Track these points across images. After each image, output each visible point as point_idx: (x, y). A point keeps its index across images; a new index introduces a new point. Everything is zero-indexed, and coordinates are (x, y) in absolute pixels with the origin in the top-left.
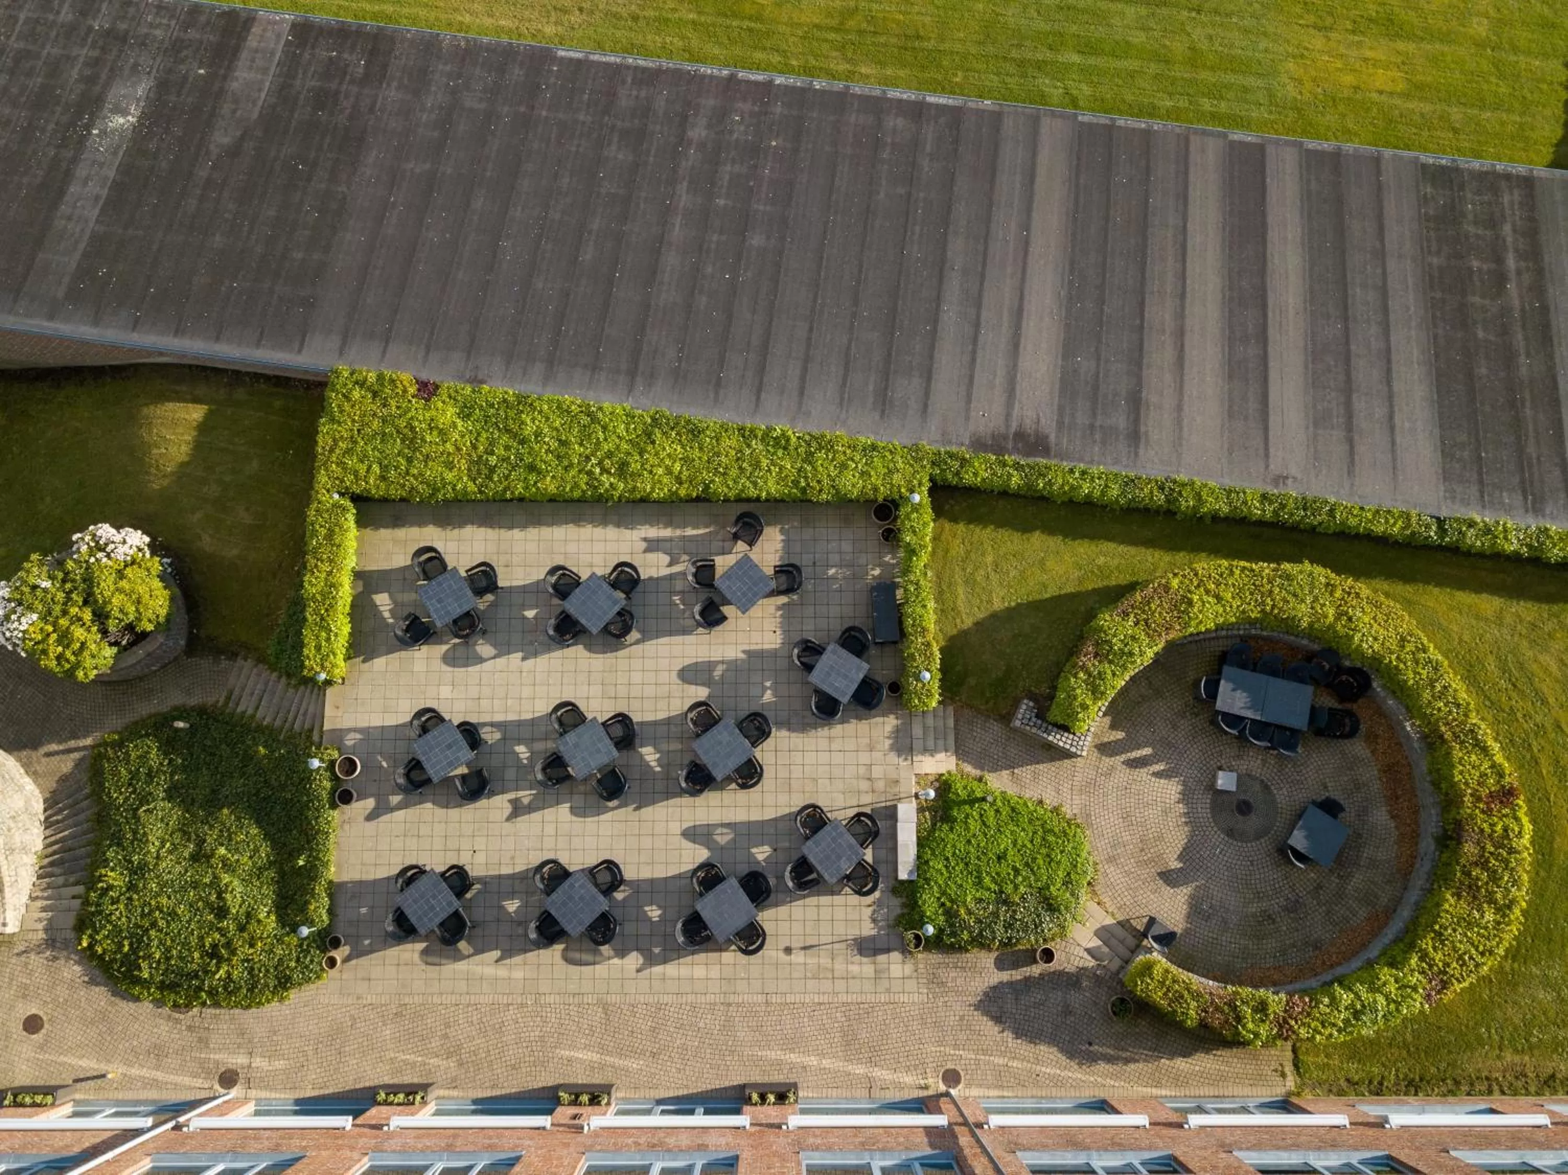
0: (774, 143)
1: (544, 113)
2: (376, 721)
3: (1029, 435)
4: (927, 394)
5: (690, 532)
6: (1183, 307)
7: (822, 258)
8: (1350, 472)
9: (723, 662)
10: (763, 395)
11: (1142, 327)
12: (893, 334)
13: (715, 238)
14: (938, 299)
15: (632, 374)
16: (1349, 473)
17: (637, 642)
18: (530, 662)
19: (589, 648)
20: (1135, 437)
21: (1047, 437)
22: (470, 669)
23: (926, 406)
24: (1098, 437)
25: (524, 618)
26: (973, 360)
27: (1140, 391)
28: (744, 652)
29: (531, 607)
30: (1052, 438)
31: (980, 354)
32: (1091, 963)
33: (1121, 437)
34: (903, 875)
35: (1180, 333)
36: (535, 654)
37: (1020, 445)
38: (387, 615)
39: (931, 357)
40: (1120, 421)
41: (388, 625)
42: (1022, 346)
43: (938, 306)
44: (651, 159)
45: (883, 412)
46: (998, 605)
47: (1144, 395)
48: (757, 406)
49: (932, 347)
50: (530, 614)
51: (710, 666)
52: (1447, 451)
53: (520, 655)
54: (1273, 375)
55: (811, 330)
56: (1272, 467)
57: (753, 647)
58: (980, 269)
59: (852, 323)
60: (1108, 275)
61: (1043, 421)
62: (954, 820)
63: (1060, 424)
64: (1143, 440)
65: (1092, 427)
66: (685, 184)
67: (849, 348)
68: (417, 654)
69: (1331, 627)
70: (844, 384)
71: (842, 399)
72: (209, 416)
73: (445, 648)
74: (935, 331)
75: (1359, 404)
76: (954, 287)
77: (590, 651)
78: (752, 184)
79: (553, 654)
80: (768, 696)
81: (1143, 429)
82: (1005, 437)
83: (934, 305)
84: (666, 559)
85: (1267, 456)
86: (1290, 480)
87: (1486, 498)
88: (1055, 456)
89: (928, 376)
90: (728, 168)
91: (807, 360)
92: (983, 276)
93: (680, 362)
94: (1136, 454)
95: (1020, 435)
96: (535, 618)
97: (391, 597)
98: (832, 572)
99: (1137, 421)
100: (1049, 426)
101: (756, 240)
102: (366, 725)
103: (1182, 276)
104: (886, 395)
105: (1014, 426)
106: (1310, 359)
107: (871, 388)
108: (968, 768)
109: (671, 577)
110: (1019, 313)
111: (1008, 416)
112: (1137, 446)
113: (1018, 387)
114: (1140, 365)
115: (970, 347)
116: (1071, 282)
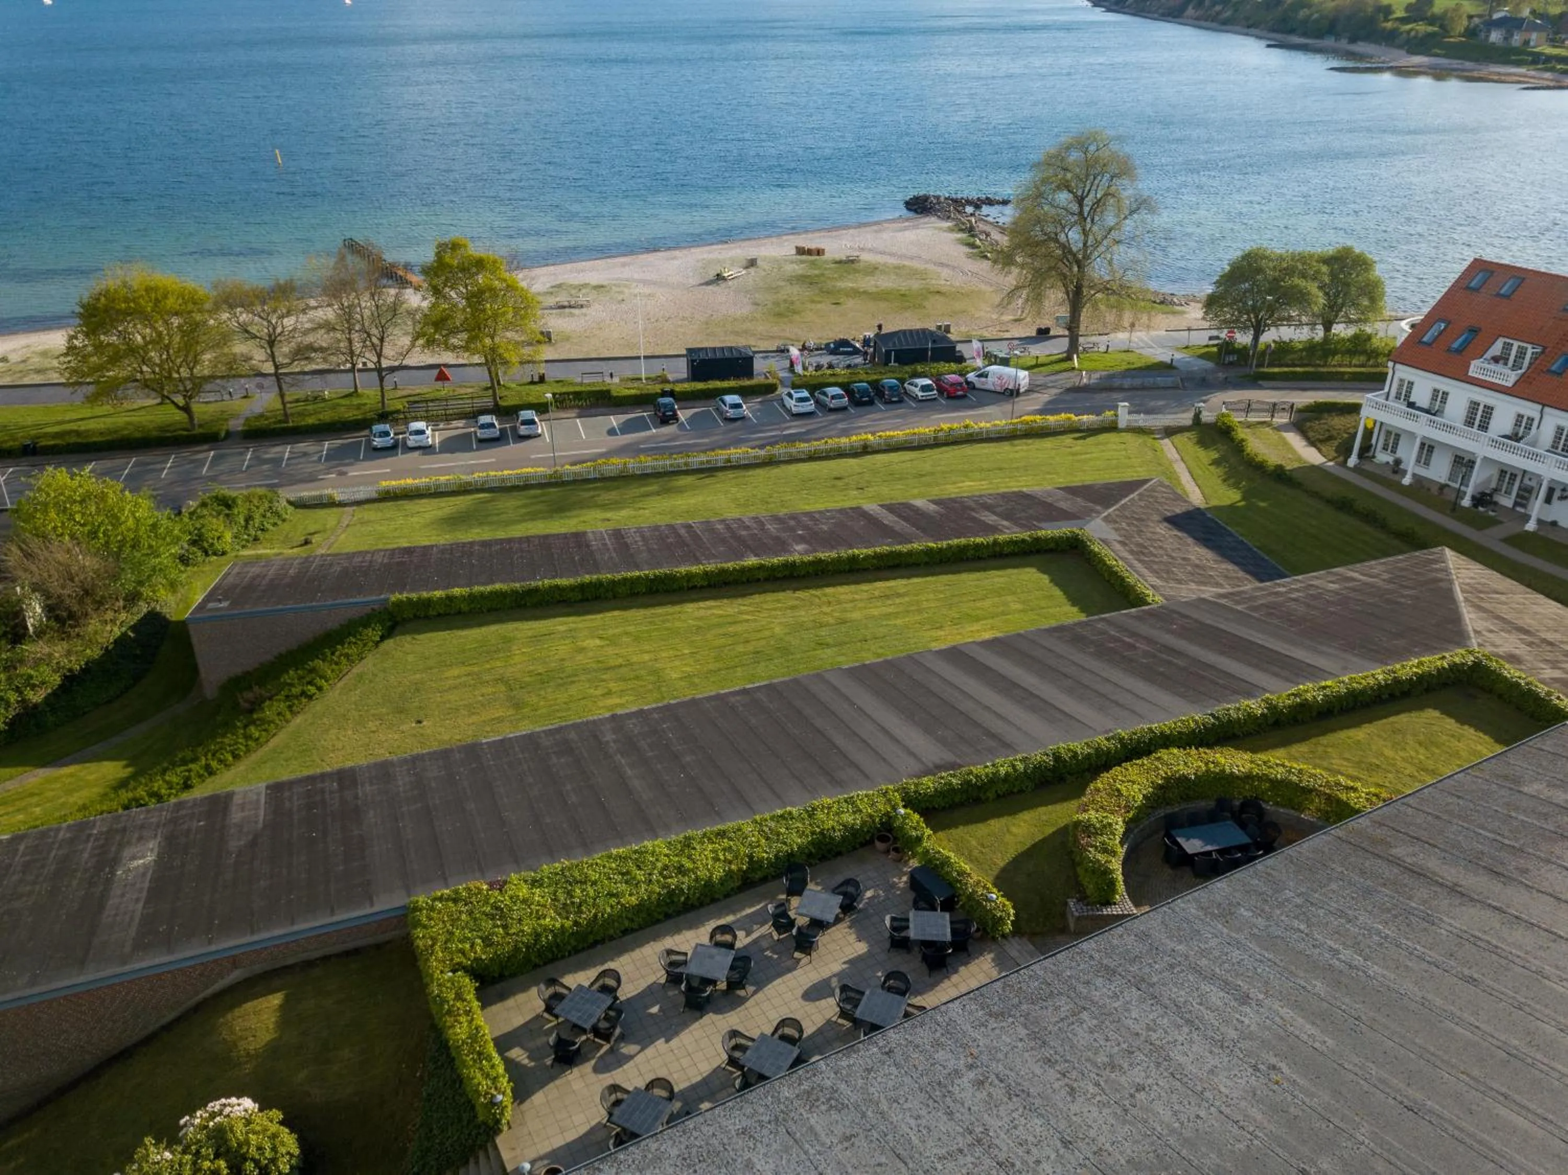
2: (558, 1142)
5: (749, 911)
9: (834, 976)
14: (829, 741)
17: (755, 993)
18: (674, 1042)
19: (718, 1011)
21: (954, 760)
22: (625, 1067)
25: (651, 1015)
27: (989, 731)
28: (845, 963)
29: (653, 1005)
33: (998, 747)
35: (987, 708)
36: (676, 1033)
38: (526, 1061)
39: (849, 759)
41: (531, 1068)
47: (993, 731)
50: (655, 1010)
51: (826, 982)
53: (663, 1040)
57: (851, 957)
63: (957, 755)
65: (977, 751)
67: (792, 773)
68: (570, 1077)
69: (1208, 771)
70: (804, 785)
72: (287, 999)
73: (593, 1062)
77: (721, 1014)
79: (692, 1028)
81: (1008, 741)
91: (768, 784)
95: (938, 767)
96: (660, 1011)
97: (522, 1047)
98: (871, 892)
99: (1001, 740)
102: (549, 1149)
104: (836, 780)
105: (930, 765)
106: (1069, 694)
109: (754, 942)
114: (978, 724)
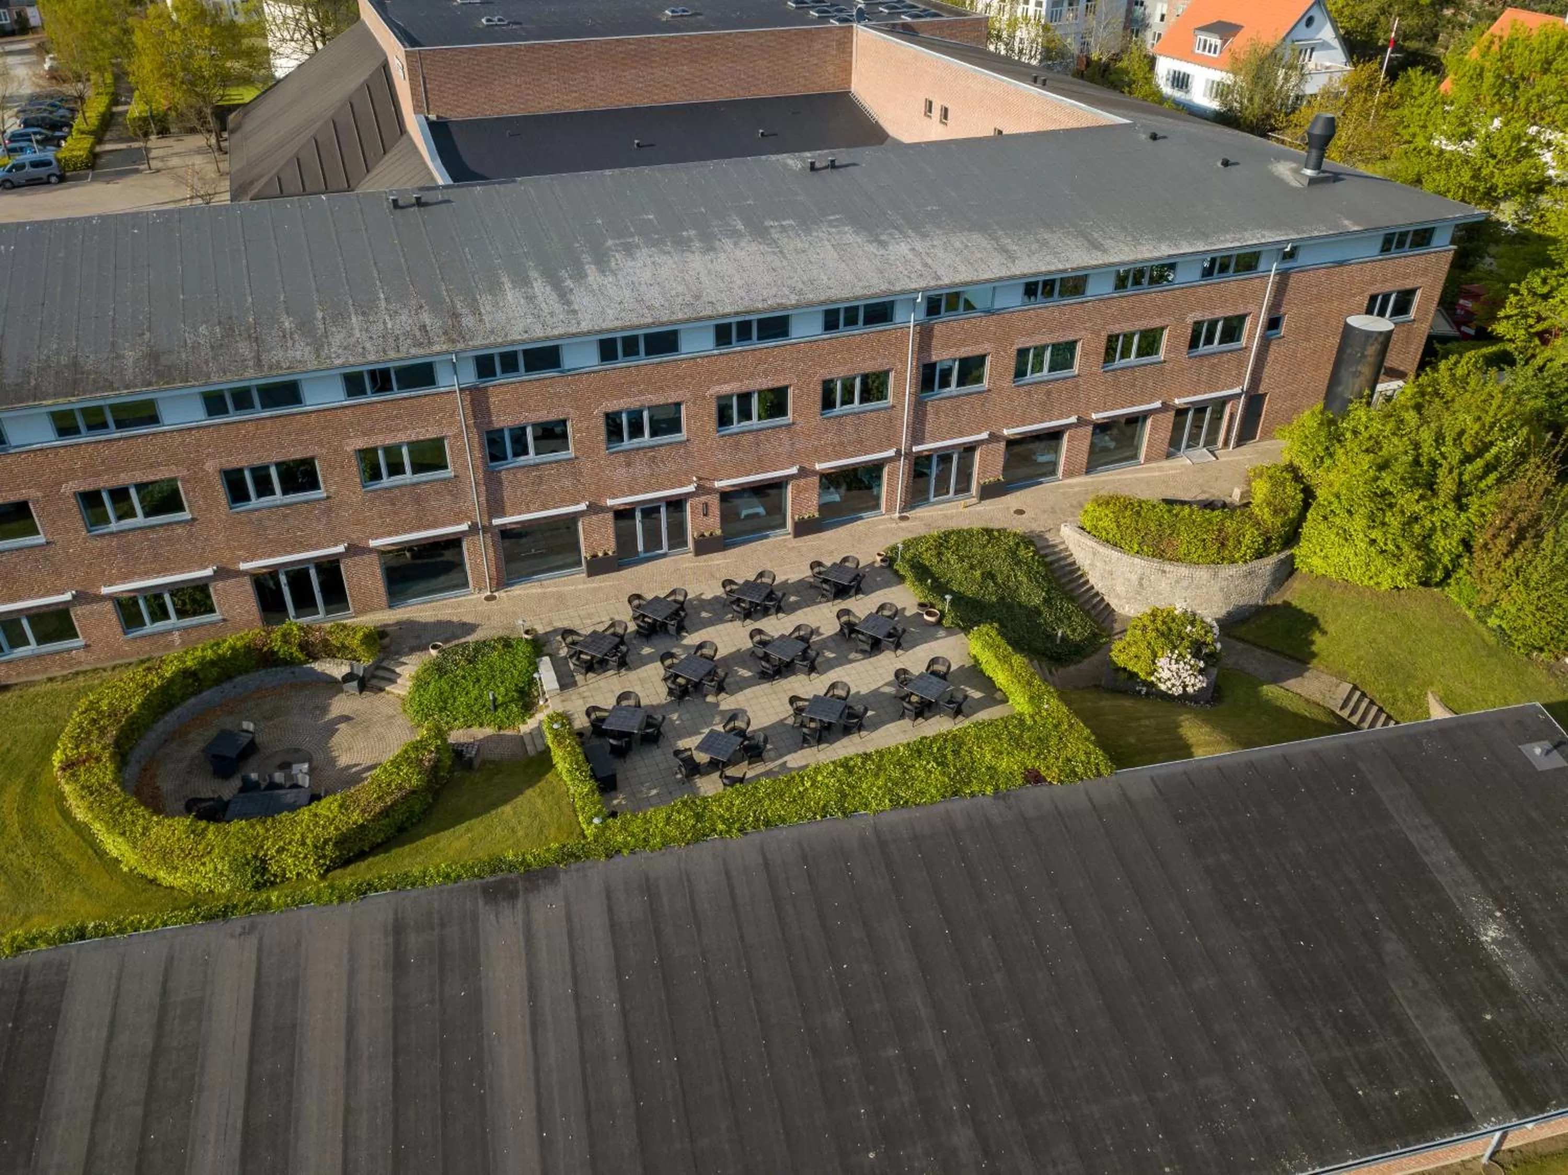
0: (872, 1155)
1: (1135, 1098)
3: (504, 899)
4: (610, 910)
6: (347, 1096)
7: (761, 1021)
8: (170, 959)
10: (761, 861)
11: (395, 1055)
12: (661, 959)
13: (877, 1006)
14: (624, 1013)
15: (882, 844)
16: (172, 958)
20: (398, 929)
21: (486, 903)
22: (891, 676)
23: (609, 898)
24: (436, 921)
26: (572, 957)
27: (395, 978)
30: (481, 903)
31: (568, 967)
32: (403, 659)
33: (412, 923)
34: (546, 659)
35: (350, 1062)
37: (511, 887)
39: (615, 946)
40: (414, 940)
42: (526, 989)
43: (623, 1008)
44: (991, 1081)
45: (647, 880)
46: (507, 809)
47: (390, 976)
48: (762, 849)
49: (617, 958)
52: (54, 1014)
54: (244, 1043)
55: (742, 938)
56: (256, 941)
58: (588, 1065)
59: (704, 958)
60: (439, 1111)
61: (492, 917)
62: (516, 691)
63: (475, 918)
64: (390, 928)
65: (443, 925)
66: (939, 1061)
67: (699, 930)
70: (692, 893)
71: (689, 880)
74: (619, 976)
75: (146, 1041)
76: (612, 1035)
78: (871, 1088)
80: (675, 716)
81: (391, 939)
82: (526, 890)
83: (628, 1007)
84: (789, 765)
85: (260, 950)
86: (237, 933)
87: (21, 978)
88: (476, 887)
89: (614, 927)
90: (905, 1099)
91: (735, 906)
92: (583, 1060)
93: (848, 868)
94: (396, 913)
95: (512, 896)
98: (654, 792)
99: (397, 945)
100: (486, 914)
101: (835, 1018)
103: (347, 1142)
104: (649, 896)
105: (520, 904)
106: (197, 1078)
107: (665, 900)
108: (509, 732)
109: (781, 756)
110: (536, 1025)
111: (527, 911)
112: (396, 920)
113: (522, 944)
114: (396, 1009)
115: (578, 970)
116: (482, 1085)
